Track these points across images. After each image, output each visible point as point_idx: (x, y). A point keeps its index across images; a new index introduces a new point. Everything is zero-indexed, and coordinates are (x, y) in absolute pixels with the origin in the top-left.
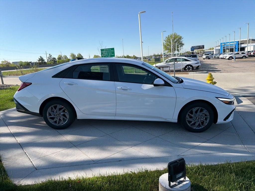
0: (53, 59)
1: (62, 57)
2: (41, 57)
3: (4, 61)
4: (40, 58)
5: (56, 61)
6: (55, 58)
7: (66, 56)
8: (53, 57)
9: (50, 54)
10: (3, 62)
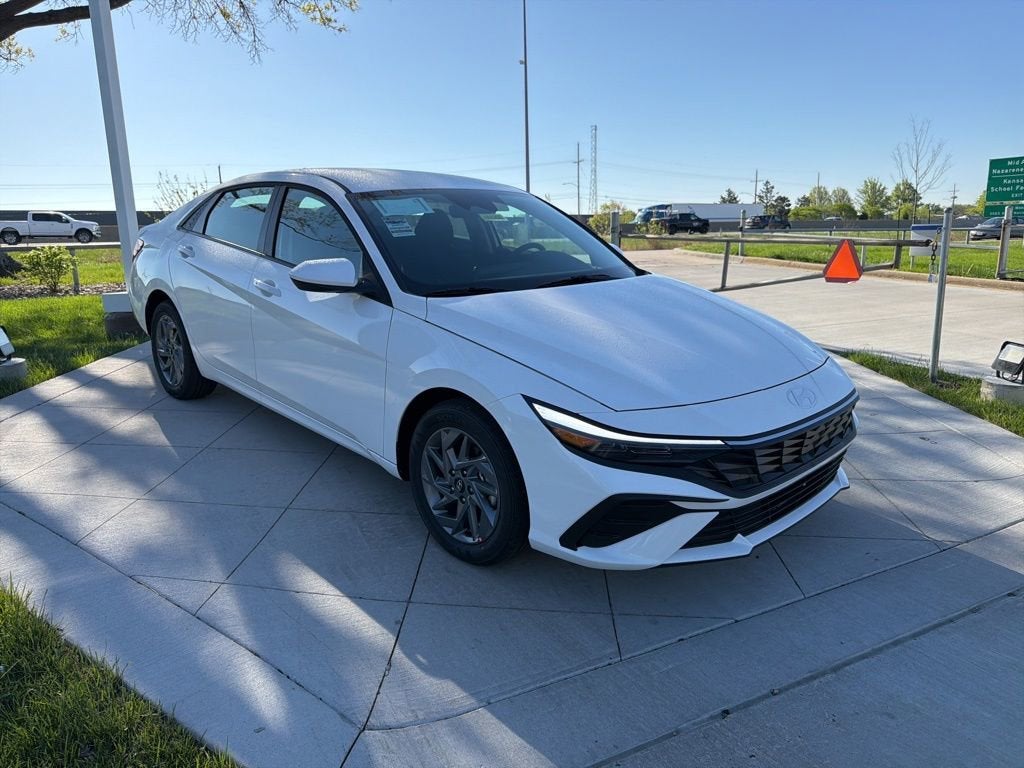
0: (776, 201)
1: (826, 193)
2: (730, 193)
3: (609, 204)
4: (725, 195)
5: (789, 210)
6: (783, 199)
7: (845, 193)
8: (776, 196)
9: (767, 182)
10: (608, 207)
